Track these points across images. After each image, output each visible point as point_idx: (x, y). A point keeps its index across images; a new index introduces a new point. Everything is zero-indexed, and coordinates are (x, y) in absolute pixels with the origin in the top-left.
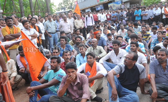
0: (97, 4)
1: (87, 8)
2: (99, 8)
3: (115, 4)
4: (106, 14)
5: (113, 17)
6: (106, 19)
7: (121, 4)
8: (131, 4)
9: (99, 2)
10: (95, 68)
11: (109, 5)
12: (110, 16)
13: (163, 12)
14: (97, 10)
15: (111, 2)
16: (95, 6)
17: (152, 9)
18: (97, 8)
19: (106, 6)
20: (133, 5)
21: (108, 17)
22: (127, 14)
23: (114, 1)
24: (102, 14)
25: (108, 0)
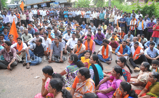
0: (43, 2)
1: (35, 5)
2: (44, 6)
3: (55, 4)
4: (46, 11)
5: (51, 14)
6: (46, 15)
7: (58, 4)
8: (65, 5)
9: (44, 1)
10: (22, 46)
11: (51, 4)
12: (49, 13)
13: (81, 14)
14: (42, 6)
15: (52, 2)
16: (40, 4)
17: (75, 11)
18: (42, 5)
19: (48, 5)
20: (66, 6)
21: (48, 13)
22: (59, 12)
23: (54, 1)
24: (44, 11)
25: (50, 1)
